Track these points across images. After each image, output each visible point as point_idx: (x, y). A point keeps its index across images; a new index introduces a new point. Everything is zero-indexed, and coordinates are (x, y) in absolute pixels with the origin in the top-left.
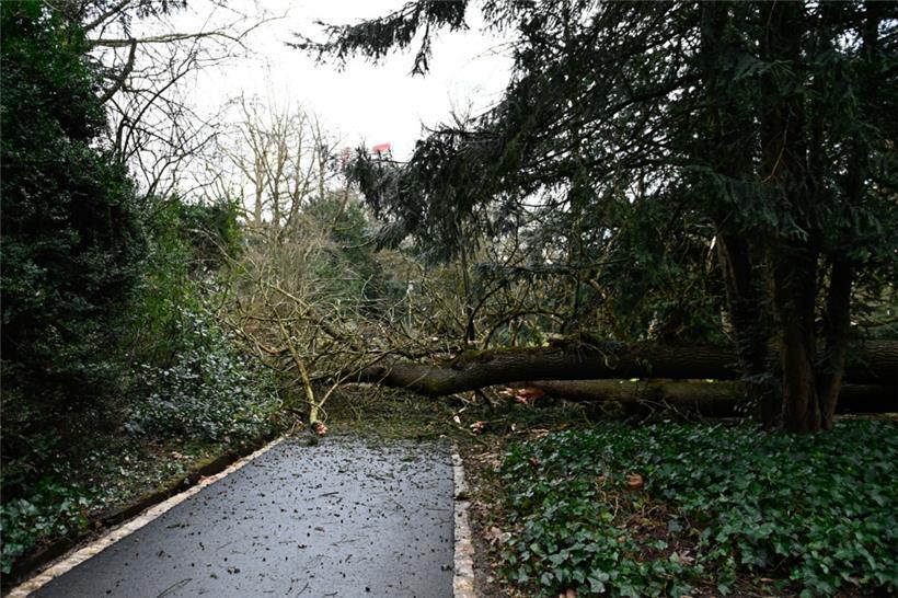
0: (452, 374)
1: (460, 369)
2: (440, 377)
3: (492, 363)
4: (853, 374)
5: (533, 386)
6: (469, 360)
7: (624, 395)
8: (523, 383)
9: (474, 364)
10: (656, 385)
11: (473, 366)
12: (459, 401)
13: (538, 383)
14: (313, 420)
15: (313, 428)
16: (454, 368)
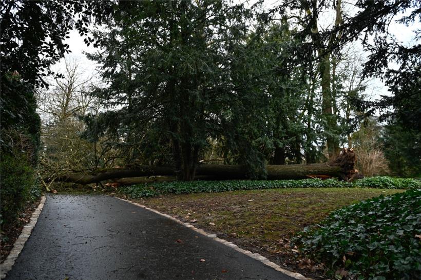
1: (95, 175)
2: (88, 178)
3: (106, 173)
5: (117, 182)
6: (98, 172)
8: (113, 181)
11: (99, 174)
12: (91, 187)
14: (49, 190)
15: (51, 192)
16: (93, 175)
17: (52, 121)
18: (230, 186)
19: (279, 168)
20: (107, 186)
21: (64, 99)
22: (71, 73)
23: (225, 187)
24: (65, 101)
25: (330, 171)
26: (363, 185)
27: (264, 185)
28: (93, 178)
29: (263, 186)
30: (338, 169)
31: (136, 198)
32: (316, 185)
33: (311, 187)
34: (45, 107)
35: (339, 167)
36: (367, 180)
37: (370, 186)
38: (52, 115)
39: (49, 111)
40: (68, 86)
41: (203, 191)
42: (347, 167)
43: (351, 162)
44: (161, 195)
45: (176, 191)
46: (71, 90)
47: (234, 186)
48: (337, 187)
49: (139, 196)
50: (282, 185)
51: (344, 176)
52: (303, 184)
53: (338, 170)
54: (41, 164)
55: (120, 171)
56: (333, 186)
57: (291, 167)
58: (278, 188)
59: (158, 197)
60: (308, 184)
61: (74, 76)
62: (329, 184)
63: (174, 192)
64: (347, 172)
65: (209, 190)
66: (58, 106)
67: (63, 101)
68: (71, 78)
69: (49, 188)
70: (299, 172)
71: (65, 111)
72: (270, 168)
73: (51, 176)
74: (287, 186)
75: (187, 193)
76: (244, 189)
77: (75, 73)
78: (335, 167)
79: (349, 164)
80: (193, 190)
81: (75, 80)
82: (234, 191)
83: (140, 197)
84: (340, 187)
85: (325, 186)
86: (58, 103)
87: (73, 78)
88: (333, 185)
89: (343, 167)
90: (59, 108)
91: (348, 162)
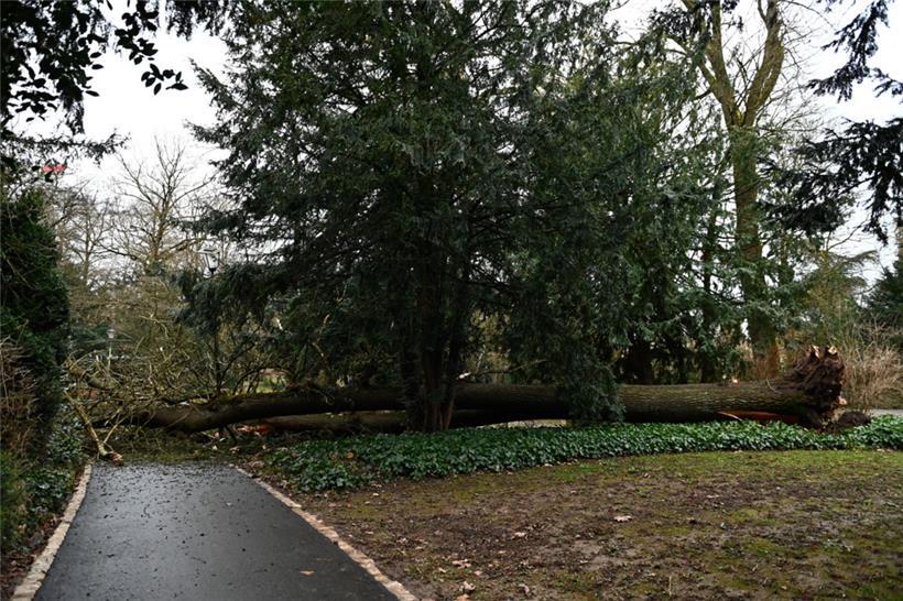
0: (208, 414)
1: (216, 410)
2: (198, 417)
3: (241, 405)
4: (459, 404)
5: (265, 423)
6: (223, 403)
7: (334, 426)
8: (257, 420)
9: (227, 406)
10: (355, 417)
11: (225, 408)
12: (206, 437)
13: (270, 420)
14: (105, 453)
15: (108, 458)
16: (210, 409)
17: (130, 272)
18: (543, 449)
19: (652, 394)
20: (244, 433)
21: (154, 222)
22: (170, 167)
23: (533, 453)
24: (157, 228)
25: (777, 403)
26: (870, 442)
27: (627, 446)
28: (209, 419)
29: (625, 449)
30: (798, 397)
31: (313, 490)
32: (754, 443)
33: (743, 448)
34: (114, 242)
35: (801, 392)
36: (879, 430)
37: (886, 445)
38: (128, 259)
39: (121, 251)
40: (163, 196)
41: (480, 468)
42: (821, 393)
43: (834, 383)
44: (373, 483)
45: (412, 470)
46: (171, 204)
47: (553, 451)
48: (807, 448)
49: (318, 487)
50: (672, 445)
51: (816, 415)
52: (721, 441)
53: (798, 401)
54: (90, 384)
55: (273, 400)
56: (798, 446)
57: (680, 391)
58: (662, 451)
59: (368, 488)
60: (734, 442)
61: (176, 175)
62: (786, 440)
63: (407, 472)
64: (823, 404)
65: (494, 463)
66: (143, 239)
67: (154, 229)
68: (169, 178)
69: (106, 448)
70: (702, 404)
71: (157, 250)
72: (630, 392)
73: (110, 414)
74: (682, 446)
75: (440, 476)
76: (579, 456)
77: (178, 168)
78: (791, 392)
79: (829, 386)
80: (455, 466)
81: (177, 182)
82: (554, 463)
83: (323, 490)
84: (815, 448)
85: (778, 447)
86: (142, 234)
87: (172, 179)
88: (796, 442)
89: (810, 392)
90: (144, 244)
91: (825, 381)
